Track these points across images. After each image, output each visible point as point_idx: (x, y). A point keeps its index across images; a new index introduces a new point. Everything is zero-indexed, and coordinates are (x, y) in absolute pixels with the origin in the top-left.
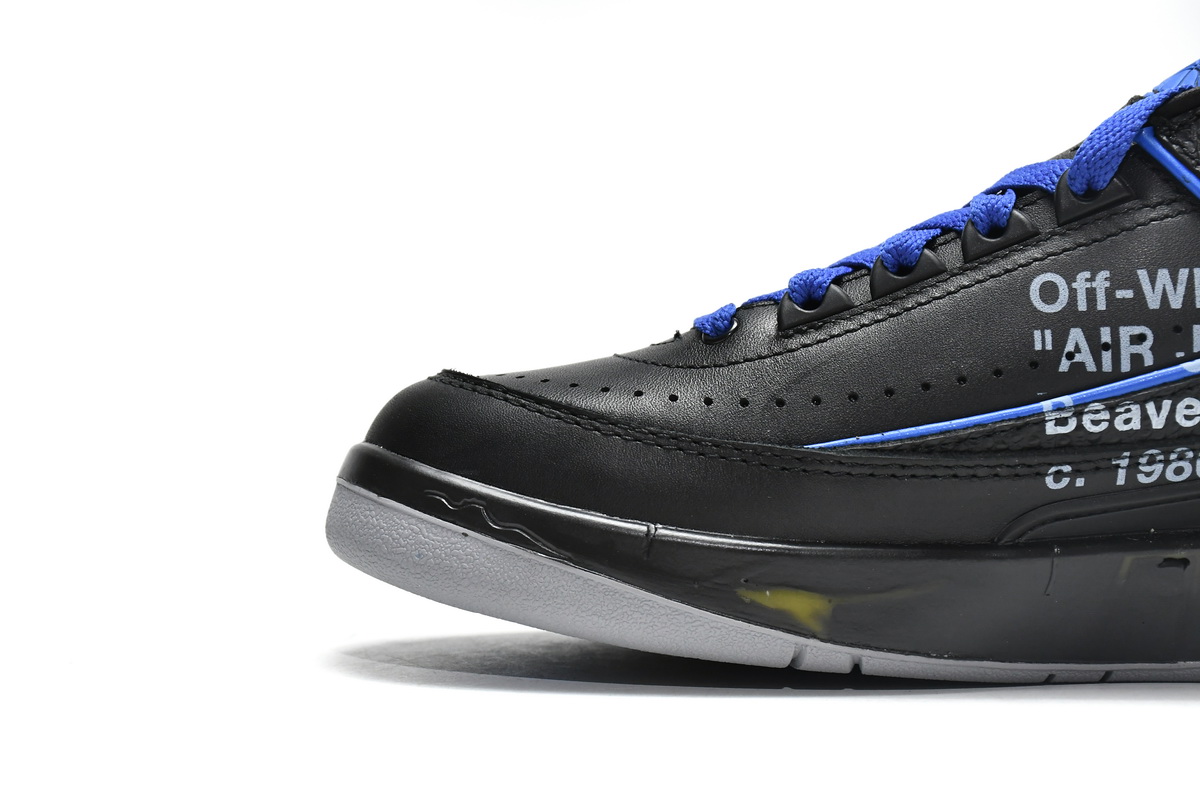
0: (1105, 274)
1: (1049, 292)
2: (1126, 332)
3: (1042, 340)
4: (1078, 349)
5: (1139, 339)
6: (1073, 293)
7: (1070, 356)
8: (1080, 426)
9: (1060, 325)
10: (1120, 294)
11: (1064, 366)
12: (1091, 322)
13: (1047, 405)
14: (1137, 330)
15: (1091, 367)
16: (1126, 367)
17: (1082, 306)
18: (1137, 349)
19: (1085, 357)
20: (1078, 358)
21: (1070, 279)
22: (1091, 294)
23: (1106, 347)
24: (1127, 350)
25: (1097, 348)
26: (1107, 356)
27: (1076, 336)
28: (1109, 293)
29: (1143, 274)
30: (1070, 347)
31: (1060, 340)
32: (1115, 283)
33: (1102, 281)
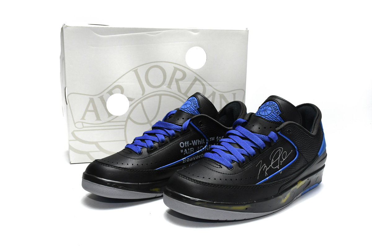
0: (188, 142)
1: (182, 145)
2: (191, 149)
3: (182, 151)
4: (186, 152)
5: (192, 150)
6: (185, 144)
7: (185, 153)
8: (186, 161)
9: (184, 149)
10: (190, 144)
11: (184, 154)
12: (187, 148)
13: (183, 159)
14: (192, 148)
15: (187, 154)
16: (191, 153)
17: (186, 146)
18: (192, 151)
19: (187, 153)
20: (186, 153)
21: (184, 143)
22: (187, 144)
23: (189, 151)
24: (191, 151)
25: (188, 151)
26: (189, 152)
27: (186, 150)
28: (189, 144)
29: (192, 141)
30: (185, 152)
31: (184, 151)
32: (190, 143)
33: (188, 143)
